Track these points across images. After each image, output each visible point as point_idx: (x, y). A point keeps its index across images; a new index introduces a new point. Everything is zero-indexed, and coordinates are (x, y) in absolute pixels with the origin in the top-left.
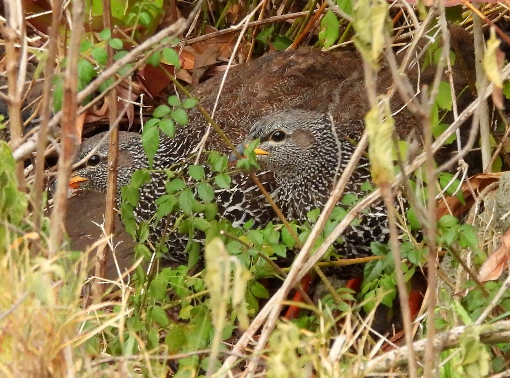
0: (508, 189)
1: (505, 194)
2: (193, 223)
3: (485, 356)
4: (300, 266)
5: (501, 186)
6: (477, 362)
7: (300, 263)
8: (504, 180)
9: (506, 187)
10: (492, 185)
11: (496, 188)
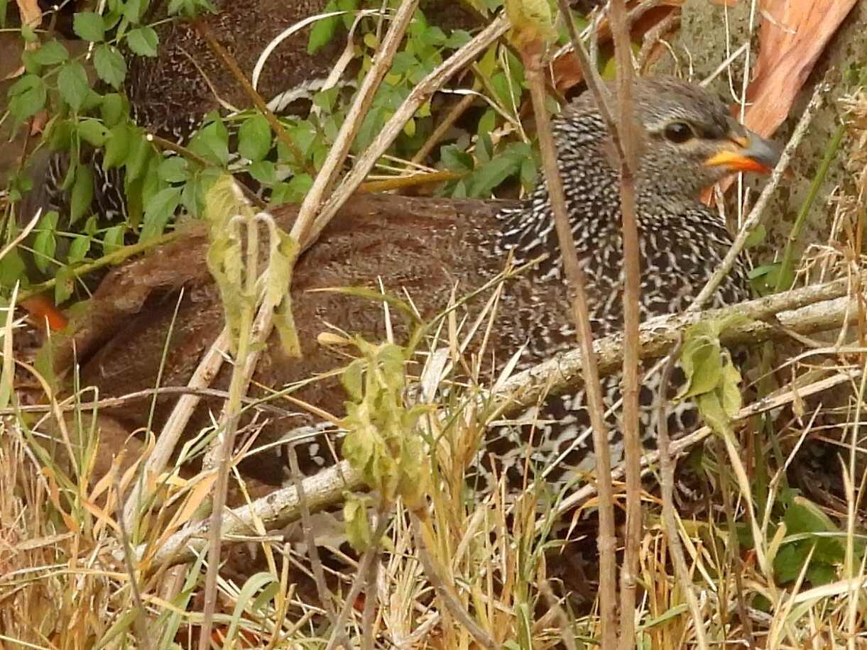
0: (699, 30)
1: (695, 40)
2: (78, 130)
3: (732, 375)
4: (317, 207)
5: (685, 24)
6: (718, 391)
7: (317, 202)
8: (691, 13)
9: (695, 27)
10: (664, 23)
11: (675, 29)
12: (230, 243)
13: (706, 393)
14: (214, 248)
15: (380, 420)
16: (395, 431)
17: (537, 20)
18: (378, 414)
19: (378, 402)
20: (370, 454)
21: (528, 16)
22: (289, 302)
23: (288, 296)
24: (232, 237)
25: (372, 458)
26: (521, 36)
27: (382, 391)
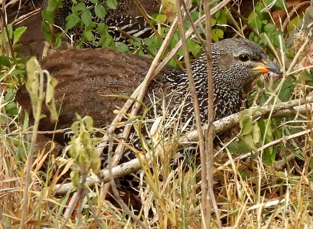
6: (252, 134)
12: (34, 80)
13: (247, 135)
14: (29, 82)
15: (84, 143)
16: (89, 147)
17: (170, 5)
18: (83, 141)
19: (83, 136)
20: (78, 154)
21: (167, 3)
22: (53, 102)
23: (54, 99)
24: (35, 78)
25: (79, 156)
26: (166, 10)
27: (84, 133)
